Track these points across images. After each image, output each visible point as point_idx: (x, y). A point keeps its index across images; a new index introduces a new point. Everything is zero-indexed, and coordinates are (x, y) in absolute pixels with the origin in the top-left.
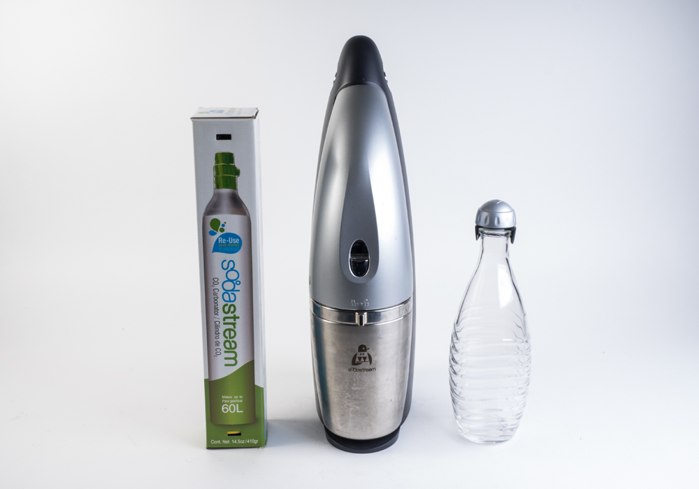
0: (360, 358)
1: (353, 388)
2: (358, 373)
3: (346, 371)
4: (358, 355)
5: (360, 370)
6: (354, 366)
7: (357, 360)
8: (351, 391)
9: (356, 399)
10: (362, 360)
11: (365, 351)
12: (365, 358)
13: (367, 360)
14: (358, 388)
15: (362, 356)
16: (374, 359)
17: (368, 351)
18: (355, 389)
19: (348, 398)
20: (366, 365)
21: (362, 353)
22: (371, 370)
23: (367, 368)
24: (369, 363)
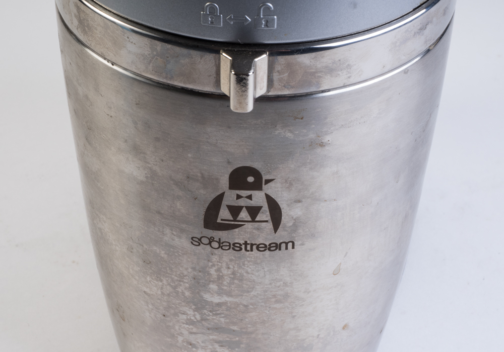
0: (235, 211)
1: (207, 297)
2: (228, 255)
3: (183, 242)
4: (230, 198)
5: (236, 247)
6: (210, 233)
7: (224, 214)
8: (200, 305)
9: (217, 329)
10: (244, 215)
11: (257, 185)
12: (254, 211)
13: (265, 215)
14: (225, 299)
15: (242, 202)
16: (289, 213)
17: (269, 189)
18: (216, 299)
19: (190, 322)
20: (263, 232)
21: (244, 193)
22: (278, 247)
23: (260, 241)
24: (270, 225)
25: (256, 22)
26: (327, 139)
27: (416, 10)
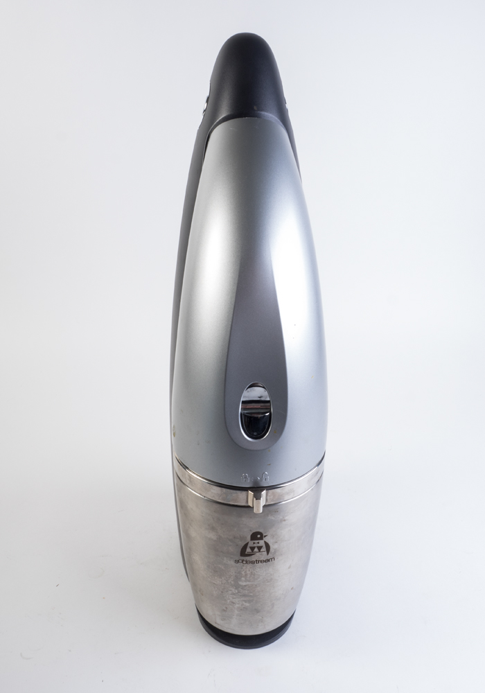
0: (252, 549)
1: (241, 583)
2: (249, 566)
3: (232, 563)
4: (251, 544)
5: (253, 562)
6: (243, 558)
7: (248, 550)
8: (237, 586)
9: (245, 595)
10: (256, 550)
11: (261, 538)
12: (260, 548)
13: (264, 549)
14: (248, 583)
15: (255, 545)
16: (272, 547)
17: (265, 539)
18: (244, 584)
19: (233, 594)
20: (262, 555)
21: (256, 542)
22: (268, 560)
23: (262, 559)
24: (266, 553)
25: (261, 479)
26: (286, 518)
27: (314, 467)
